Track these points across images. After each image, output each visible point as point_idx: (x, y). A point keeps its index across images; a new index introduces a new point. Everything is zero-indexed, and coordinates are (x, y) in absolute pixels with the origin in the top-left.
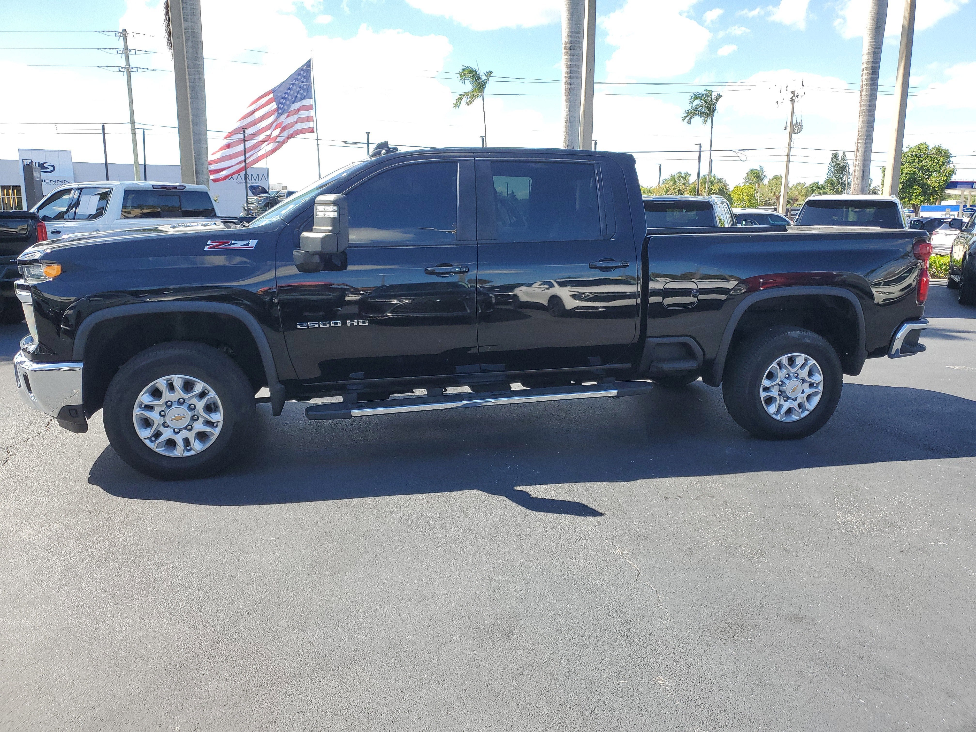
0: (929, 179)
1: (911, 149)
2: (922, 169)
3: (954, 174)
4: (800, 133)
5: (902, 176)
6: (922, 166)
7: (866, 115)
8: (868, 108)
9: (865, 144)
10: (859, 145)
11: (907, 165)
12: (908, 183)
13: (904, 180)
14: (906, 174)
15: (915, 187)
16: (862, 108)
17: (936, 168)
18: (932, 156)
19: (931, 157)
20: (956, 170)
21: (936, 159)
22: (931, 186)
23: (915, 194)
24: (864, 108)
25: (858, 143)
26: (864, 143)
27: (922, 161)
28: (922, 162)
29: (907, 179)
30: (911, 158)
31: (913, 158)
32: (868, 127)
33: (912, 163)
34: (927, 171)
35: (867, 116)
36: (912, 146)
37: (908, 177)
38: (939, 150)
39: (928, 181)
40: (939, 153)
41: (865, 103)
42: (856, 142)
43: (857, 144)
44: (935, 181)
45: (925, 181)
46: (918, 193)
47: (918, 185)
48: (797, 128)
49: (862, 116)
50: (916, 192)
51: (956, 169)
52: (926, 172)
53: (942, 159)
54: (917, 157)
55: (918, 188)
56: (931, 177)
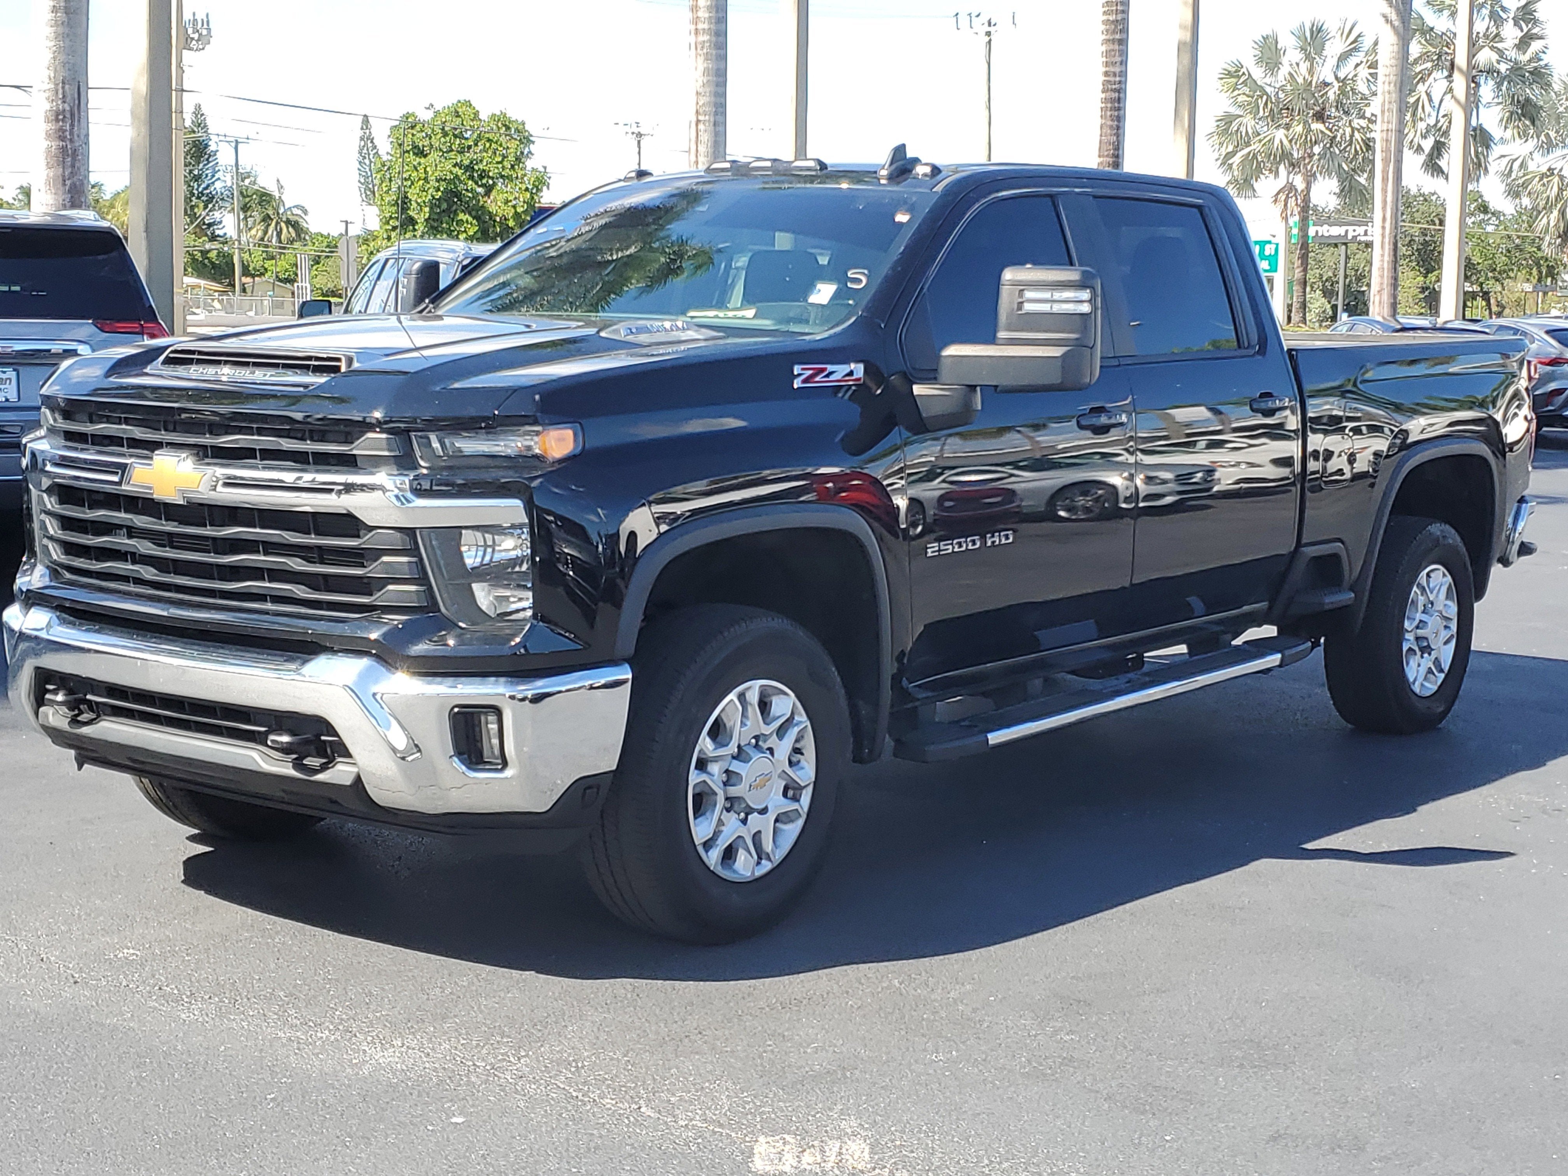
0: (492, 197)
1: (437, 113)
2: (469, 168)
3: (545, 188)
4: (203, 49)
5: (428, 186)
6: (471, 162)
7: (711, 55)
8: (714, 39)
9: (715, 125)
10: (701, 127)
11: (434, 156)
12: (444, 206)
13: (432, 196)
14: (438, 181)
15: (461, 216)
16: (701, 38)
17: (503, 168)
18: (490, 136)
19: (489, 140)
20: (549, 178)
21: (501, 145)
22: (496, 215)
23: (464, 235)
24: (706, 38)
25: (698, 122)
26: (712, 124)
27: (469, 147)
28: (468, 152)
29: (440, 193)
30: (443, 140)
31: (448, 139)
32: (717, 85)
33: (447, 152)
34: (483, 174)
35: (714, 58)
36: (438, 107)
37: (442, 189)
38: (505, 124)
39: (489, 201)
40: (504, 129)
41: (706, 26)
42: (694, 119)
43: (697, 125)
44: (507, 202)
45: (481, 203)
46: (471, 233)
47: (468, 210)
48: (196, 36)
49: (702, 58)
50: (465, 231)
51: (548, 175)
52: (481, 177)
53: (513, 145)
54: (455, 136)
55: (470, 219)
56: (494, 194)
